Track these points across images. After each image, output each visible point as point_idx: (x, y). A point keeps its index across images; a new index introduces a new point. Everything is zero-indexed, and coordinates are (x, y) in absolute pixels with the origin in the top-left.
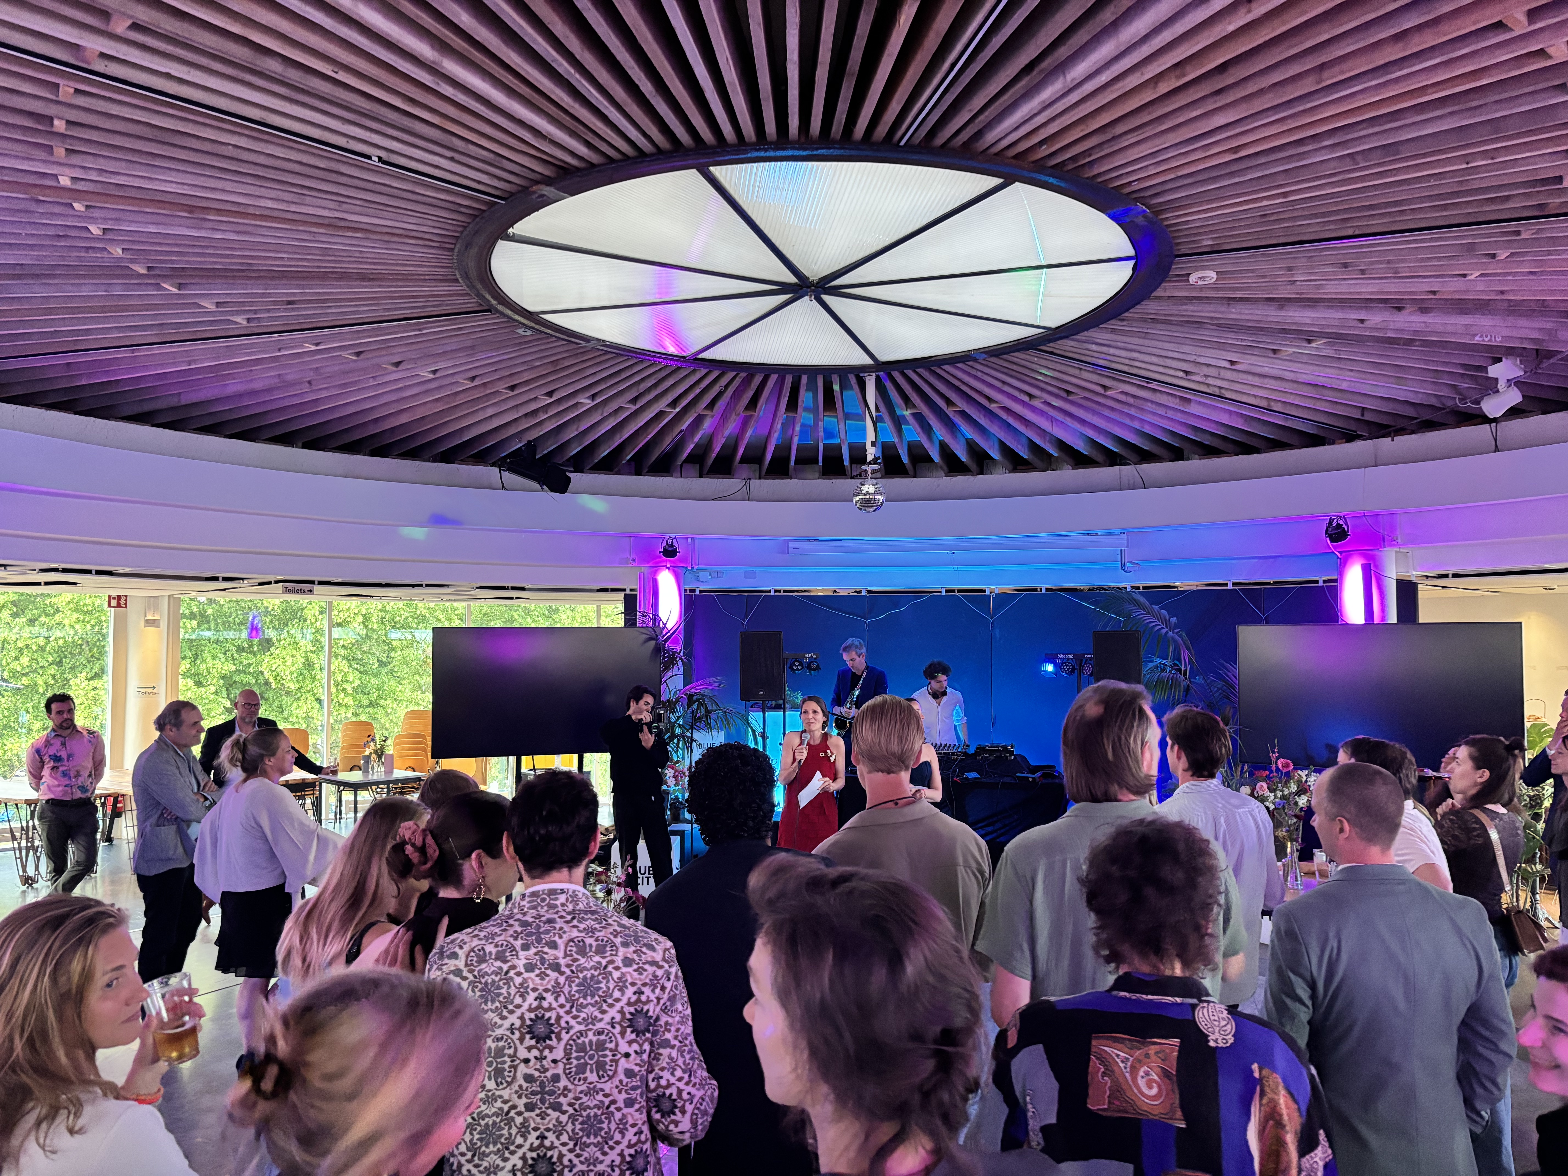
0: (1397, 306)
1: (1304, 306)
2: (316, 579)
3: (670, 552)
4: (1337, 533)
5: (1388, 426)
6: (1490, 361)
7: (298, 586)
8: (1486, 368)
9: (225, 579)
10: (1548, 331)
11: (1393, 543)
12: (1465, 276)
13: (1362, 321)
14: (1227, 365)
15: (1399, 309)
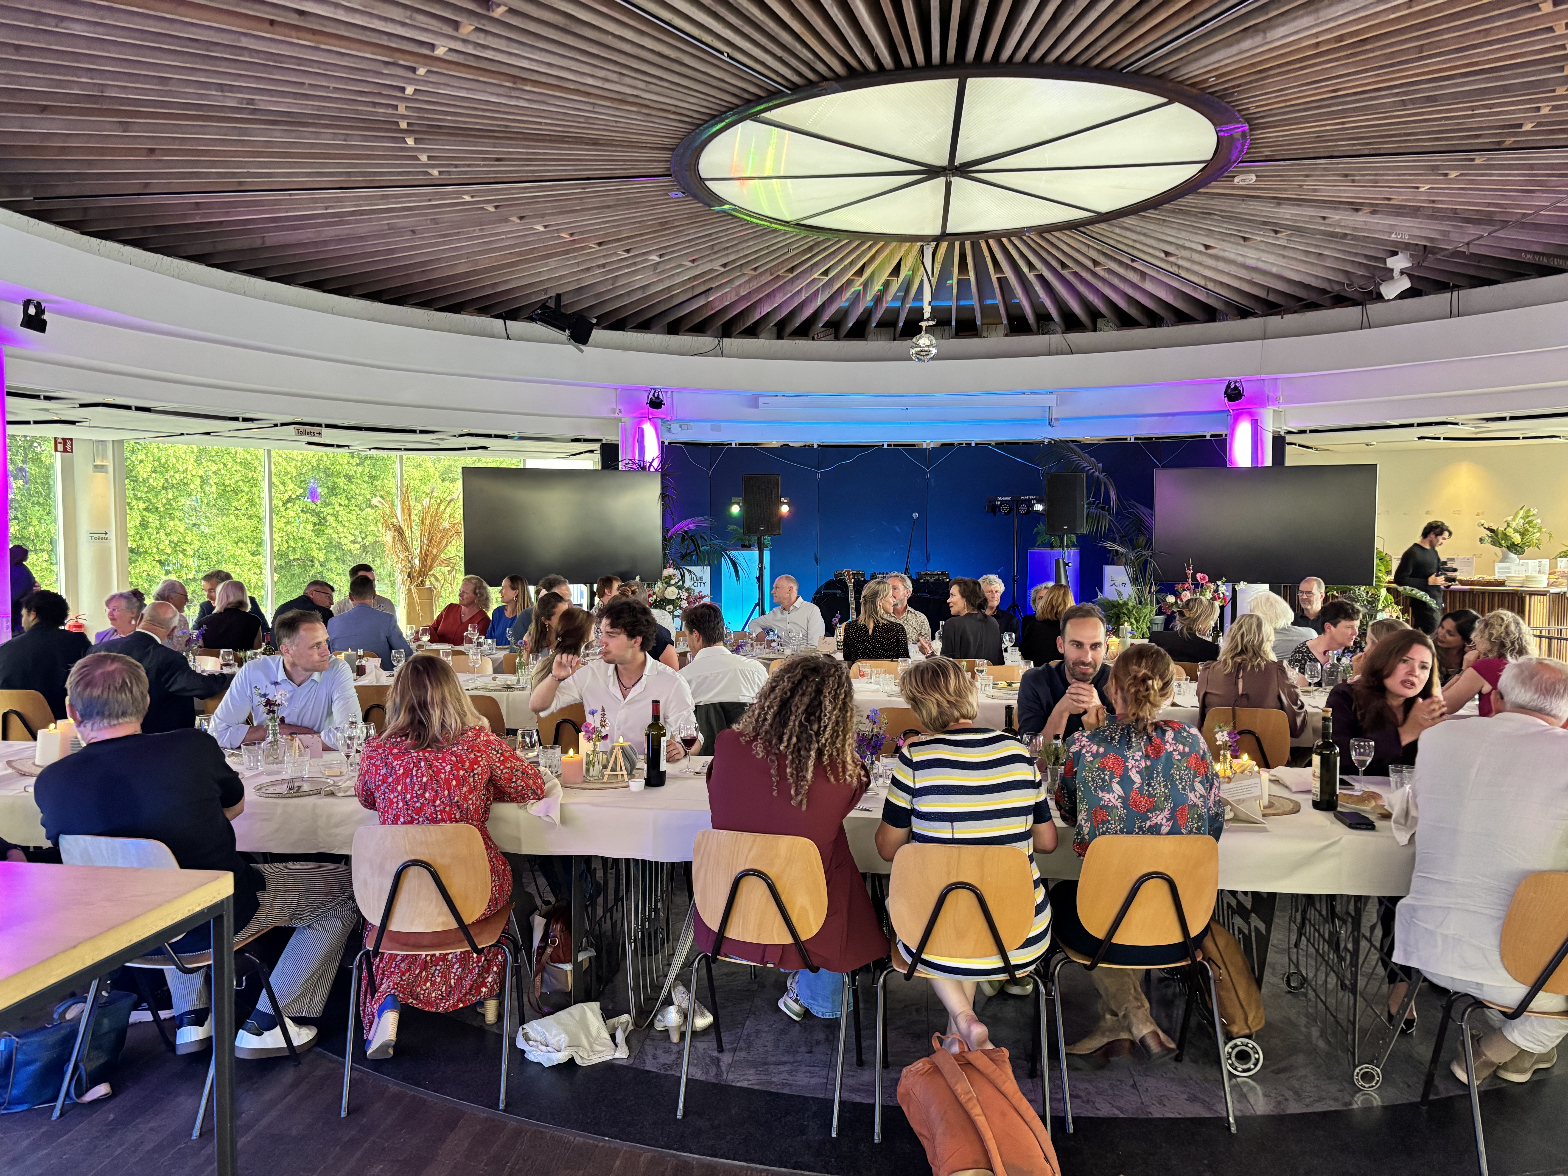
0: (1356, 208)
1: (1293, 205)
2: (324, 421)
3: (656, 403)
4: (1233, 394)
5: (1281, 306)
6: (1389, 254)
7: (309, 428)
8: (1385, 260)
9: (245, 420)
10: (1445, 233)
11: (1274, 401)
12: (1418, 188)
13: (1324, 218)
14: (1202, 249)
15: (1357, 210)
